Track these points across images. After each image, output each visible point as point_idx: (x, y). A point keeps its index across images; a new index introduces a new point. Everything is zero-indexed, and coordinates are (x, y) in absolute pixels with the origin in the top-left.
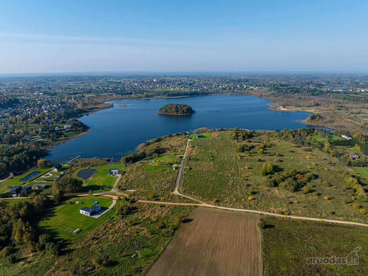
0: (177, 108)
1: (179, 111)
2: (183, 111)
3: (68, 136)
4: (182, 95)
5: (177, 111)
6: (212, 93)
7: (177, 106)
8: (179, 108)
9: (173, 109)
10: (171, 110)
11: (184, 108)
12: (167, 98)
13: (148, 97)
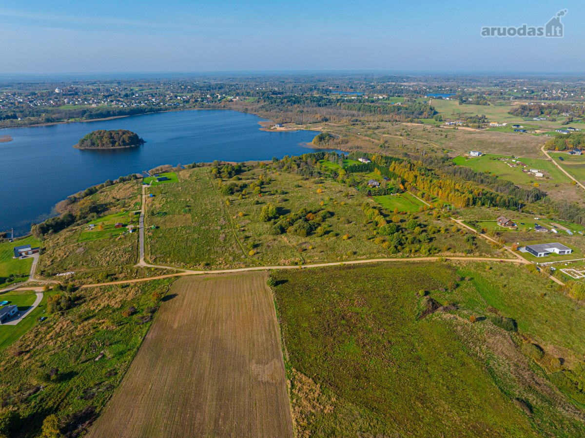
0: (112, 137)
1: (116, 142)
2: (124, 141)
4: (114, 115)
5: (113, 143)
6: (166, 109)
7: (111, 134)
8: (116, 136)
9: (105, 140)
10: (101, 141)
11: (124, 136)
12: (87, 122)
13: (52, 122)
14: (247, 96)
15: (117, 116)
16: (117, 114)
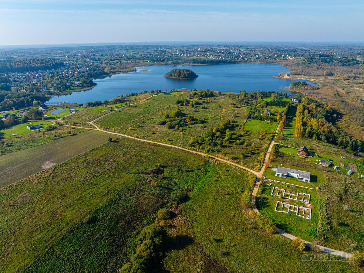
0: (179, 72)
1: (181, 75)
2: (185, 75)
3: (73, 90)
5: (179, 76)
6: (239, 62)
7: (180, 71)
8: (181, 72)
9: (176, 74)
10: (174, 74)
11: (186, 73)
14: (302, 57)
15: (209, 63)
16: (209, 62)
